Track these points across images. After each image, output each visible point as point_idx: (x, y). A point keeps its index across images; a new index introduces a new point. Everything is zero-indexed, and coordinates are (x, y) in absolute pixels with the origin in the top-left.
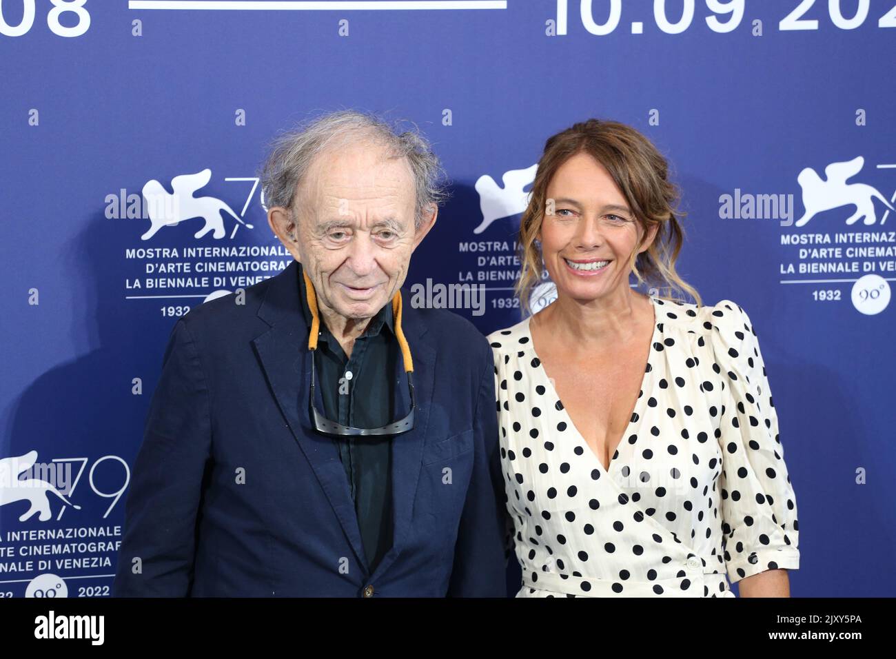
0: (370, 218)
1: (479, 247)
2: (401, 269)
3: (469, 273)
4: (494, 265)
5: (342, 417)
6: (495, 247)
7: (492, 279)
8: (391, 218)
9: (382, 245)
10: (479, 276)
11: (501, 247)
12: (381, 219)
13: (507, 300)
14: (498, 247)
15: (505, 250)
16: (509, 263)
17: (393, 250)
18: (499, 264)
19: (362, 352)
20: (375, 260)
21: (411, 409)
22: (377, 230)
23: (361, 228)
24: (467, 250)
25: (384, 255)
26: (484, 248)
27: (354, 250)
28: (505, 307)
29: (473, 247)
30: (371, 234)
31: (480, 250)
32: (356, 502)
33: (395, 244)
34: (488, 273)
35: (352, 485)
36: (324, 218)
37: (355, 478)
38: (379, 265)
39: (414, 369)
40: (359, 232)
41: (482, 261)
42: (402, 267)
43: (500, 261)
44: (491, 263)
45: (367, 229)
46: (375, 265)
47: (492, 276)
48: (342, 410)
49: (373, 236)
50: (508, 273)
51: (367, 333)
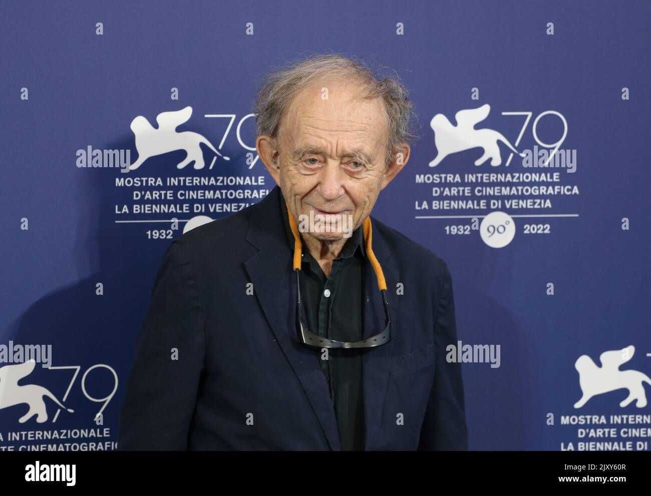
0: (339, 148)
1: (433, 179)
2: (367, 199)
3: (425, 203)
4: (447, 195)
5: (321, 331)
6: (448, 179)
7: (445, 208)
8: (359, 151)
9: (351, 175)
10: (434, 205)
11: (454, 179)
12: (349, 150)
13: (459, 227)
14: (451, 179)
15: (457, 182)
16: (461, 194)
17: (362, 181)
18: (452, 194)
19: (338, 272)
20: (343, 187)
21: (386, 324)
22: (346, 160)
23: (331, 157)
24: (423, 181)
25: (353, 185)
26: (439, 180)
27: (324, 176)
28: (457, 234)
29: (429, 179)
30: (341, 163)
31: (435, 181)
32: (335, 408)
33: (363, 175)
34: (441, 202)
35: (331, 393)
36: (299, 145)
37: (333, 387)
38: (347, 192)
39: (387, 287)
40: (330, 161)
41: (436, 192)
42: (368, 197)
43: (452, 192)
44: (445, 194)
45: (337, 158)
46: (342, 192)
47: (445, 205)
48: (321, 324)
49: (343, 166)
50: (460, 202)
51: (342, 254)
